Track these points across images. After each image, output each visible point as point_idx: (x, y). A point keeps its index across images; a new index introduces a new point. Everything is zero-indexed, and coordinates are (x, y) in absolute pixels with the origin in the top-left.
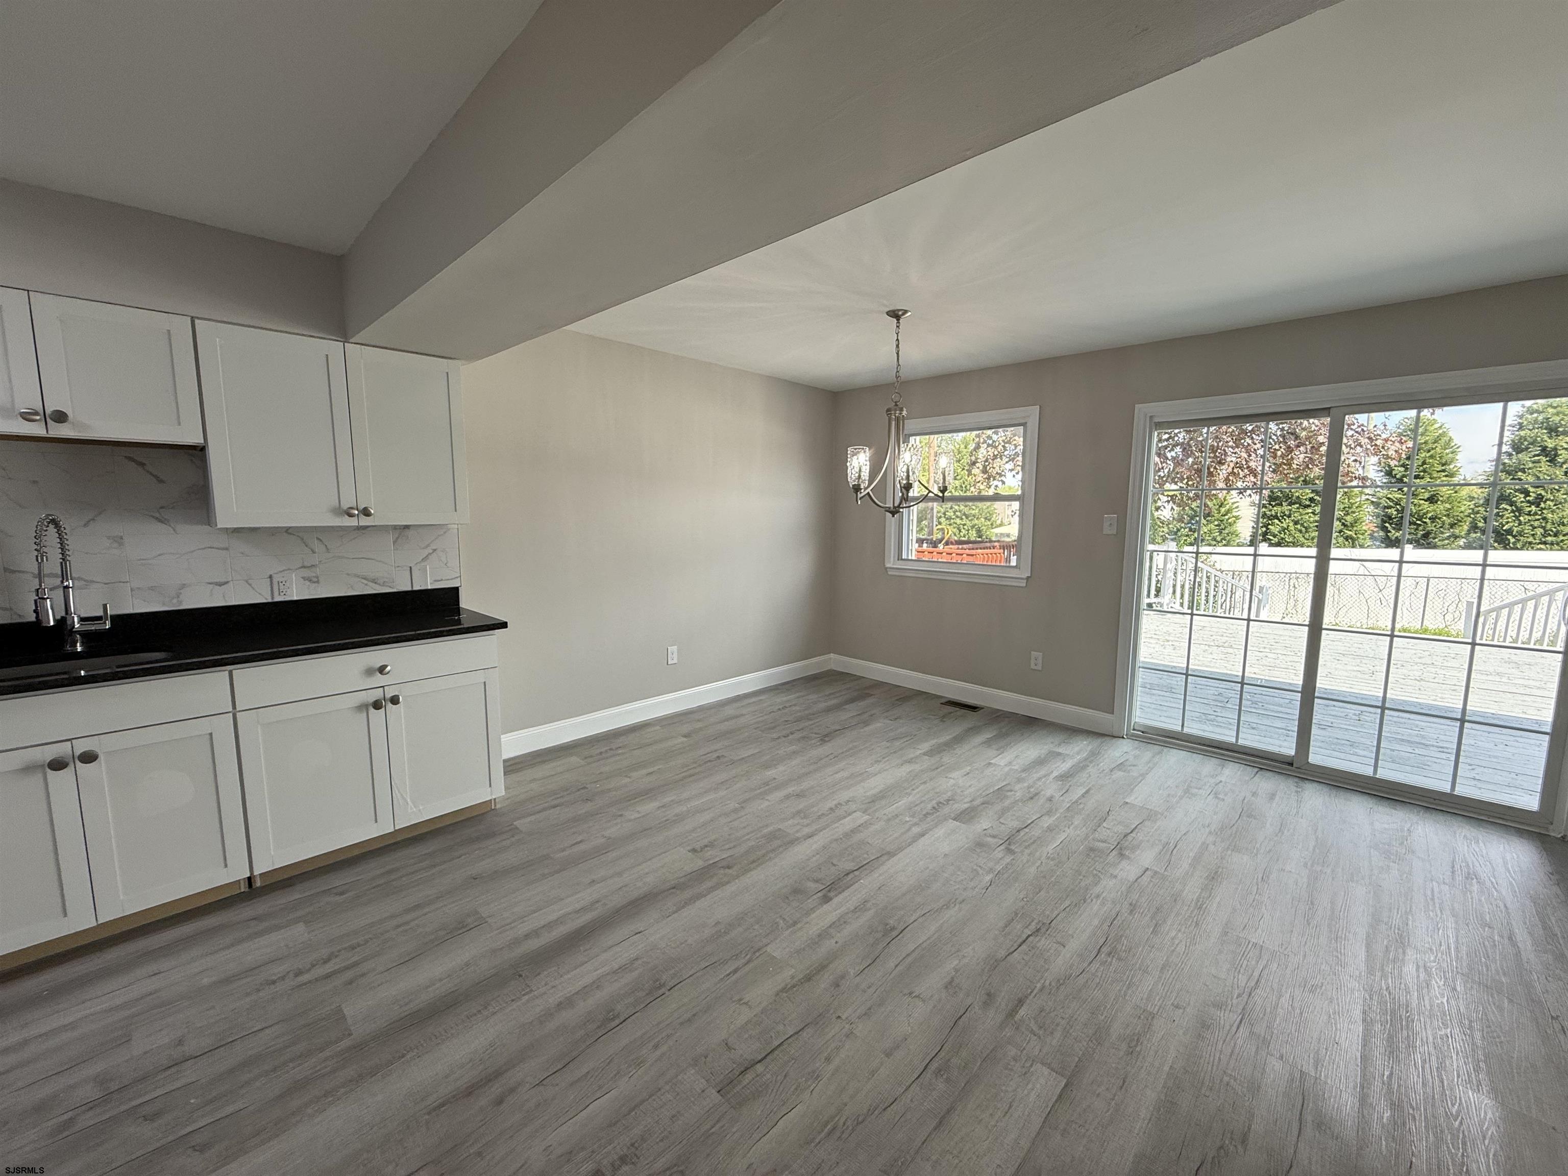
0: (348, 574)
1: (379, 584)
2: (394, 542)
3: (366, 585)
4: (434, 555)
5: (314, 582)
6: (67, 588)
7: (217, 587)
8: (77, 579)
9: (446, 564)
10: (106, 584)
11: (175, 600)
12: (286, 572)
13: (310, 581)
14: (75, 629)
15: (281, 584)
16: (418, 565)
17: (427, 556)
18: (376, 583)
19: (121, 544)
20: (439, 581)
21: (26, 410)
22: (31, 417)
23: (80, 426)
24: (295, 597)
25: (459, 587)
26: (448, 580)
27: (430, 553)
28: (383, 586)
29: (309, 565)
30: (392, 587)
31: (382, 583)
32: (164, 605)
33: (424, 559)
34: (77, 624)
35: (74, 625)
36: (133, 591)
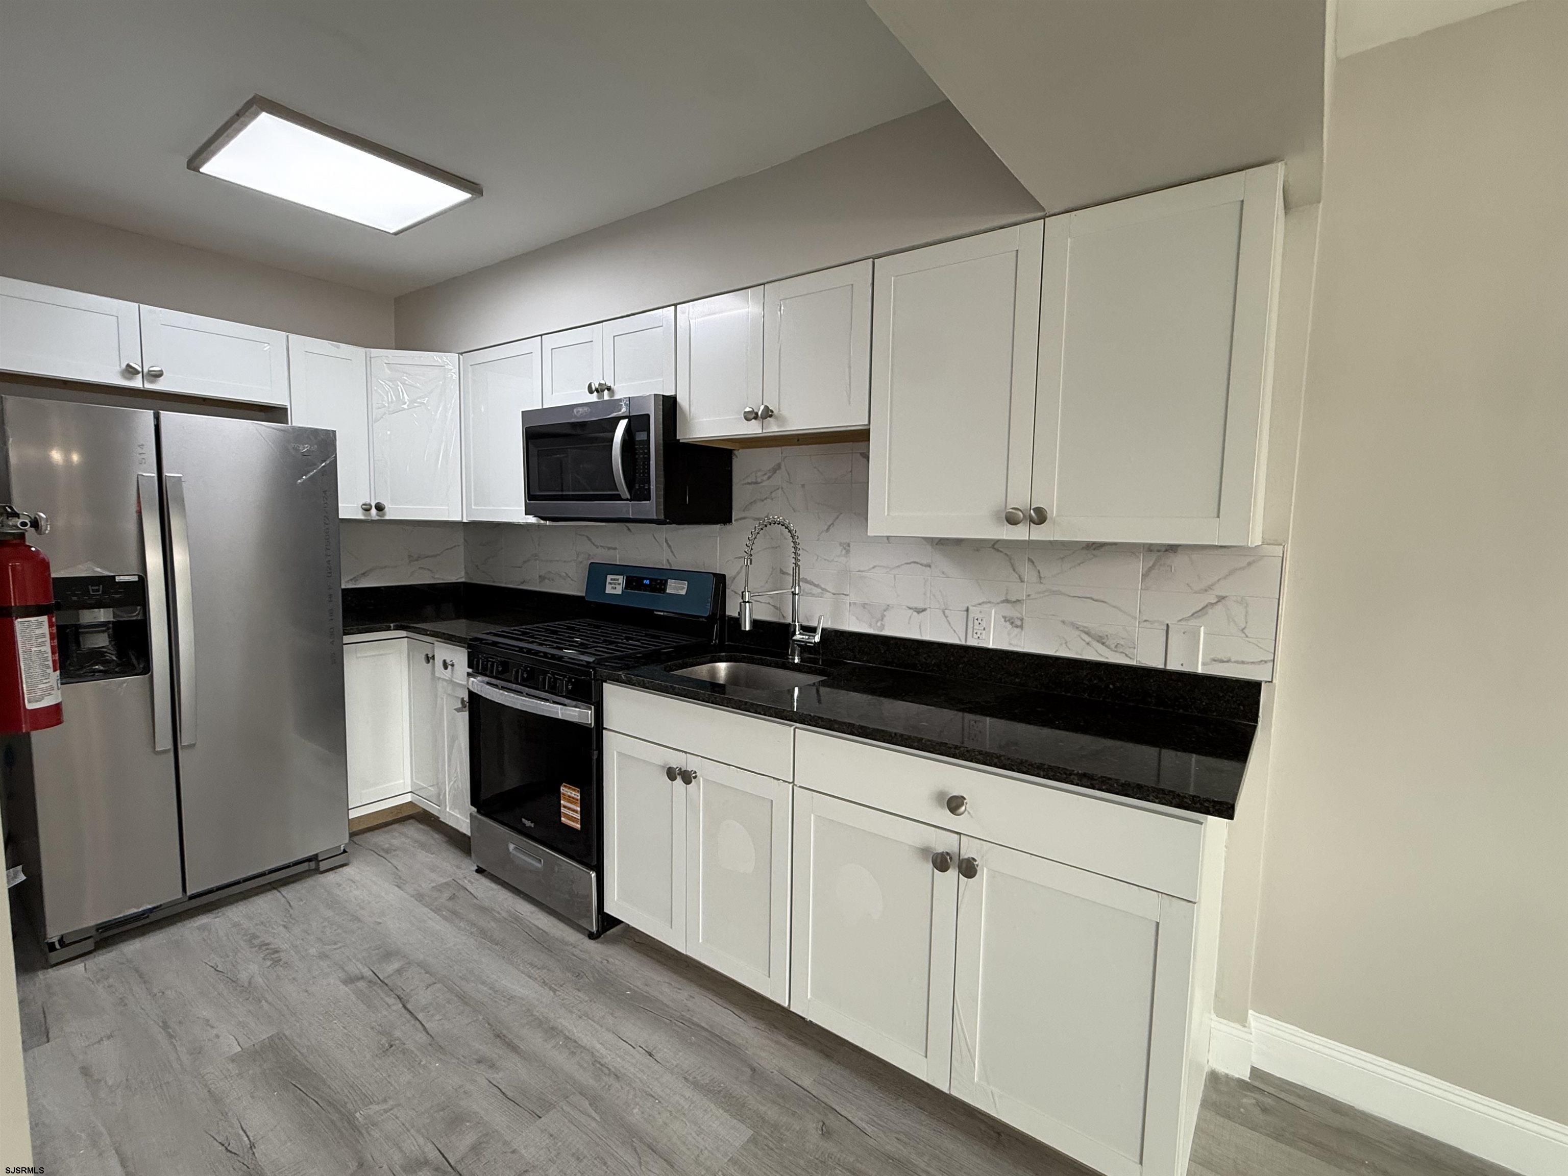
0: (1063, 622)
1: (1107, 647)
2: (1145, 575)
3: (1088, 644)
4: (1219, 607)
5: (1017, 627)
6: (794, 594)
7: (915, 613)
8: (817, 586)
9: (1244, 629)
10: (834, 594)
11: (879, 624)
12: (985, 606)
13: (1012, 623)
14: (795, 638)
15: (976, 622)
16: (1183, 623)
17: (1203, 608)
18: (1103, 644)
19: (848, 552)
20: (1222, 661)
21: (748, 409)
22: (751, 416)
23: (781, 419)
24: (991, 644)
25: (1263, 684)
26: (1243, 662)
27: (1212, 604)
28: (1116, 651)
29: (1014, 599)
30: (1129, 655)
31: (1113, 646)
32: (870, 626)
33: (1196, 613)
34: (797, 633)
35: (794, 633)
36: (850, 605)
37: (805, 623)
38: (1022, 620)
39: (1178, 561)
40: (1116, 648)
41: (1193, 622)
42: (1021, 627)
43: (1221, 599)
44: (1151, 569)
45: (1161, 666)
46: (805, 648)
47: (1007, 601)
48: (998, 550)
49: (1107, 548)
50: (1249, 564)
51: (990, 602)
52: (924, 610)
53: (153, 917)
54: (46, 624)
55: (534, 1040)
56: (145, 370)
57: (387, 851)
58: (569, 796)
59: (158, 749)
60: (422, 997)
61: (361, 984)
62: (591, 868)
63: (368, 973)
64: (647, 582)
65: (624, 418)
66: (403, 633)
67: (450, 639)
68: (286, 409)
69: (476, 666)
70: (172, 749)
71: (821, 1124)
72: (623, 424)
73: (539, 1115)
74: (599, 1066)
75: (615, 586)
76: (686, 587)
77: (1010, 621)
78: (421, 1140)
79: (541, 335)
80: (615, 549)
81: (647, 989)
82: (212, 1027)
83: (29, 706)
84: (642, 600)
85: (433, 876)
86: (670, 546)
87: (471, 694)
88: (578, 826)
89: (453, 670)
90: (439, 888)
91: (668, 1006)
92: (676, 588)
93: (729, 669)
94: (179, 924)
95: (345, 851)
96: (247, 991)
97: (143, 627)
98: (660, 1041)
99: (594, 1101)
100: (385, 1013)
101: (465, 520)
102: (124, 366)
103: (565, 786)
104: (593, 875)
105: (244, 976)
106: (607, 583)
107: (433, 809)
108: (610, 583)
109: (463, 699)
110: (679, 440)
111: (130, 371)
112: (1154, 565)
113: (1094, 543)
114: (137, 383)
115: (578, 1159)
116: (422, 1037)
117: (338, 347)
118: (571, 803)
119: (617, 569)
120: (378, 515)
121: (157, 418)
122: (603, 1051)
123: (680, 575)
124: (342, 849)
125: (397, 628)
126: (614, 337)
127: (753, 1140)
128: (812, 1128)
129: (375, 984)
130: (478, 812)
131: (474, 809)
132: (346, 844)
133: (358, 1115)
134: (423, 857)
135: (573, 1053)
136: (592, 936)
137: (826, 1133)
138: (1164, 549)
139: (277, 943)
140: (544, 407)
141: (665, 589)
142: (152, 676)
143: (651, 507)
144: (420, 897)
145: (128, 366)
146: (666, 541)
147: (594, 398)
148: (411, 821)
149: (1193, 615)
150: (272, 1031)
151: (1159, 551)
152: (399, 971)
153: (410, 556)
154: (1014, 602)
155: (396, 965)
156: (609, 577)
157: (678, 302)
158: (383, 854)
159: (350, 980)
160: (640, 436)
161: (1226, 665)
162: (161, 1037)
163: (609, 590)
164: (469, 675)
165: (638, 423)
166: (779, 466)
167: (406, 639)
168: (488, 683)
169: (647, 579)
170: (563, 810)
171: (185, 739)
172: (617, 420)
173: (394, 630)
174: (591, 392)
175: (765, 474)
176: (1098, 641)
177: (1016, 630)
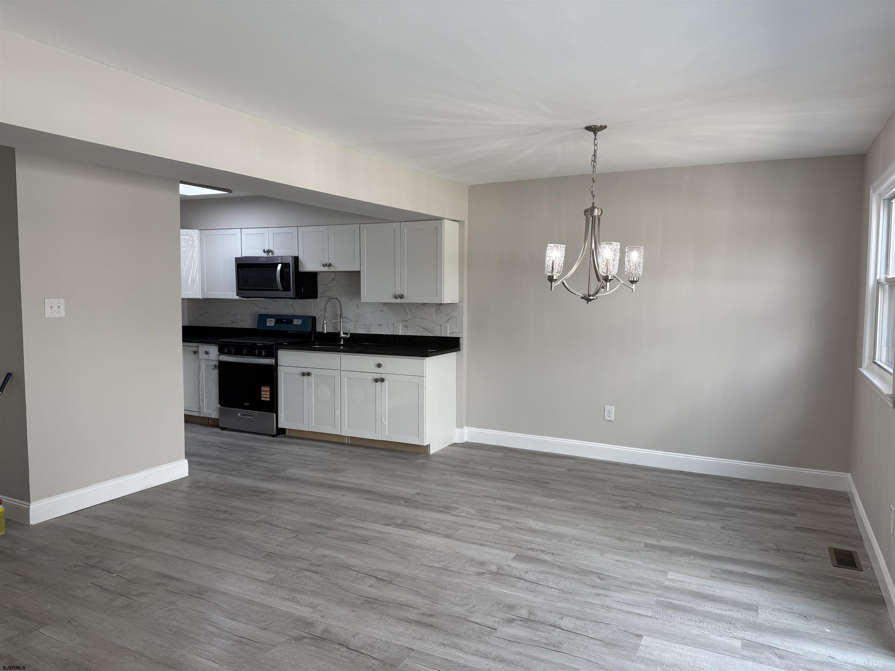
0: (418, 326)
1: (428, 332)
2: (436, 311)
3: (424, 331)
4: (451, 319)
5: (407, 328)
6: (341, 322)
7: (380, 326)
8: (349, 319)
9: (456, 324)
10: (354, 322)
11: (369, 330)
13: (405, 327)
15: (396, 327)
16: (444, 324)
17: (448, 320)
18: (427, 331)
19: (358, 308)
20: (453, 333)
21: (323, 264)
23: (334, 267)
24: (400, 334)
25: (461, 338)
26: (456, 333)
27: (450, 318)
29: (406, 320)
30: (434, 334)
32: (366, 331)
34: (342, 335)
36: (359, 325)
37: (344, 332)
38: (408, 326)
40: (430, 332)
41: (446, 323)
42: (408, 328)
43: (452, 317)
44: (437, 309)
45: (440, 336)
46: (344, 339)
47: (404, 321)
48: (401, 306)
49: (427, 304)
50: (457, 308)
51: (399, 321)
52: (382, 325)
58: (265, 390)
64: (285, 321)
65: (280, 263)
67: (209, 343)
72: (280, 265)
75: (271, 323)
76: (301, 321)
79: (240, 229)
80: (269, 309)
84: (284, 327)
86: (293, 307)
87: (220, 362)
88: (268, 399)
89: (210, 354)
92: (296, 322)
103: (263, 387)
104: (274, 415)
108: (268, 322)
109: (215, 364)
110: (300, 271)
113: (424, 303)
118: (266, 392)
119: (271, 316)
123: (298, 317)
126: (273, 234)
130: (223, 406)
138: (439, 304)
140: (245, 256)
141: (292, 323)
143: (291, 293)
146: (292, 305)
147: (265, 255)
149: (446, 321)
156: (268, 320)
157: (298, 226)
160: (286, 269)
163: (268, 324)
164: (219, 355)
165: (285, 266)
166: (334, 279)
168: (228, 356)
169: (285, 319)
170: (263, 396)
172: (277, 264)
174: (264, 252)
175: (329, 282)
176: (426, 330)
177: (407, 329)
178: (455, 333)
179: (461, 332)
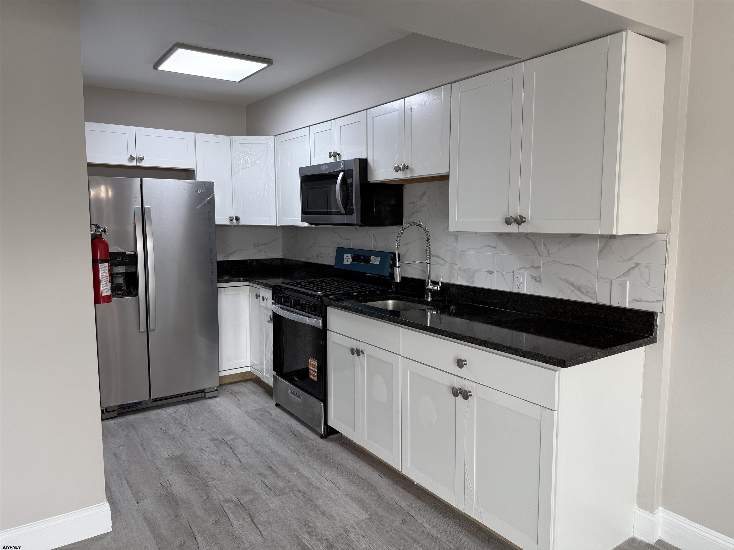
1: (582, 293)
2: (600, 252)
3: (572, 291)
4: (636, 270)
5: (538, 282)
6: (428, 264)
7: (489, 274)
8: (443, 259)
9: (648, 282)
10: (451, 264)
11: (472, 280)
12: (522, 270)
13: (535, 280)
14: (428, 287)
15: (518, 279)
16: (618, 279)
17: (629, 270)
18: (580, 291)
19: (457, 240)
20: (638, 301)
21: (397, 165)
22: (397, 169)
23: (412, 170)
24: (525, 291)
25: (659, 314)
26: (648, 301)
27: (633, 268)
28: (586, 295)
30: (593, 298)
31: (585, 292)
32: (467, 281)
33: (625, 273)
34: (429, 284)
35: (428, 285)
36: (458, 270)
37: (434, 280)
38: (540, 277)
39: (616, 243)
40: (586, 294)
41: (623, 279)
42: (540, 282)
43: (637, 265)
44: (603, 248)
45: (608, 304)
46: (434, 293)
47: (533, 267)
48: (528, 238)
49: (581, 236)
50: (651, 245)
51: (525, 268)
52: (493, 272)
53: (139, 407)
54: (107, 266)
55: (284, 471)
56: (137, 157)
57: (236, 393)
58: (313, 364)
59: (141, 330)
60: (241, 449)
61: (217, 442)
62: (322, 401)
63: (220, 438)
64: (362, 257)
65: (342, 171)
66: (247, 283)
67: (266, 286)
68: (195, 170)
69: (277, 300)
70: (146, 331)
71: (403, 519)
72: (341, 174)
73: (280, 495)
74: (310, 484)
75: (348, 260)
76: (379, 260)
77: (533, 278)
78: (231, 495)
79: (309, 126)
80: (350, 240)
81: (341, 461)
82: (159, 448)
83: (103, 295)
84: (360, 267)
85: (255, 405)
86: (375, 238)
87: (274, 313)
88: (316, 379)
89: (267, 301)
90: (257, 410)
91: (348, 468)
92: (375, 260)
93: (394, 305)
94: (149, 412)
95: (217, 390)
96: (172, 438)
97: (136, 274)
98: (340, 480)
99: (304, 495)
100: (225, 453)
101: (278, 225)
102: (129, 156)
103: (311, 359)
104: (322, 404)
105: (171, 433)
106: (344, 258)
107: (259, 374)
108: (346, 258)
109: (270, 316)
110: (369, 182)
111: (132, 158)
112: (604, 246)
113: (574, 234)
114: (134, 164)
115: (291, 511)
116: (238, 463)
117: (217, 137)
118: (313, 367)
119: (348, 250)
120: (236, 223)
121: (141, 181)
122: (313, 479)
123: (377, 253)
124: (216, 388)
125: (244, 280)
126: (341, 127)
127: (369, 519)
128: (398, 519)
129: (223, 442)
130: (277, 374)
131: (275, 373)
132: (218, 386)
133: (209, 483)
134: (253, 397)
135: (300, 478)
136: (322, 437)
137: (404, 522)
138: (609, 237)
139: (186, 423)
140: (311, 165)
141: (370, 262)
142: (139, 297)
143: (354, 218)
144: (247, 413)
145: (131, 156)
146: (373, 236)
147: (332, 160)
148: (250, 381)
149: (624, 274)
150: (181, 452)
151: (607, 238)
152: (233, 439)
153: (254, 244)
154: (536, 267)
155: (232, 437)
156: (345, 255)
157: (368, 108)
158: (234, 394)
159: (212, 440)
160: (349, 181)
161: (640, 302)
162: (141, 448)
163: (345, 262)
164: (273, 303)
165: (348, 174)
166: (424, 194)
167: (248, 286)
168: (281, 308)
169: (362, 256)
170: (310, 371)
171: (151, 327)
172: (339, 172)
173: (242, 281)
174: (330, 157)
175: (418, 198)
176: (578, 290)
177: (538, 284)
178: (645, 301)
179: (659, 301)
